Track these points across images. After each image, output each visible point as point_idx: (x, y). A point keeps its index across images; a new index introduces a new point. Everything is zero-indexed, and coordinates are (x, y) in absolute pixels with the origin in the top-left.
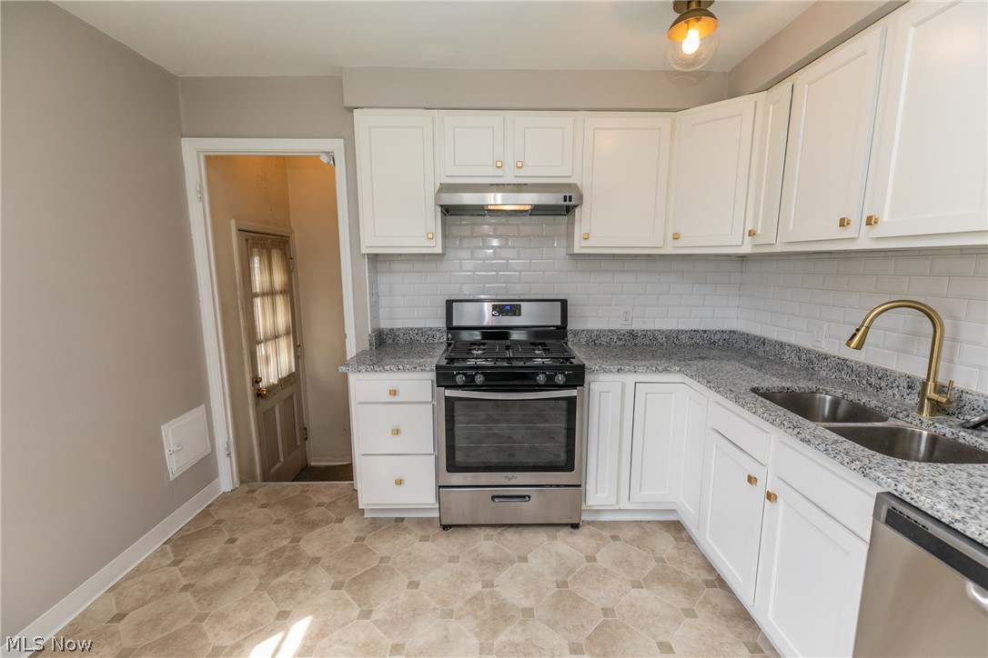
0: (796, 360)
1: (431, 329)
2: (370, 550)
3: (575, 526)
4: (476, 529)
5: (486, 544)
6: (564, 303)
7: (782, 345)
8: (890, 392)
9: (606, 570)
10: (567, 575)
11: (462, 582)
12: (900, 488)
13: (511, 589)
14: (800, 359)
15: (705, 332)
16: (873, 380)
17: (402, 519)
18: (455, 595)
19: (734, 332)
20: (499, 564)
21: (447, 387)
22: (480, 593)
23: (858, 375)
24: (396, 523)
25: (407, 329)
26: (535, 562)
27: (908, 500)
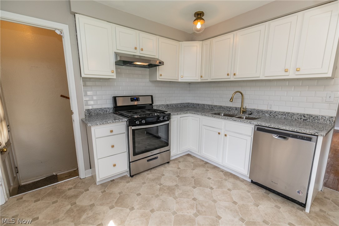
0: (208, 108)
1: (105, 108)
2: (111, 193)
3: (168, 163)
4: (142, 173)
5: (149, 175)
6: (152, 96)
7: (204, 105)
8: (232, 111)
9: (184, 169)
10: (177, 174)
11: (153, 187)
12: (258, 123)
13: (167, 182)
14: (209, 107)
15: (183, 103)
16: (228, 109)
17: (113, 180)
18: (154, 191)
19: (189, 103)
20: (158, 178)
21: (133, 126)
22: (160, 187)
23: (225, 109)
24: (113, 182)
25: (95, 109)
26: (167, 174)
27: (260, 125)
